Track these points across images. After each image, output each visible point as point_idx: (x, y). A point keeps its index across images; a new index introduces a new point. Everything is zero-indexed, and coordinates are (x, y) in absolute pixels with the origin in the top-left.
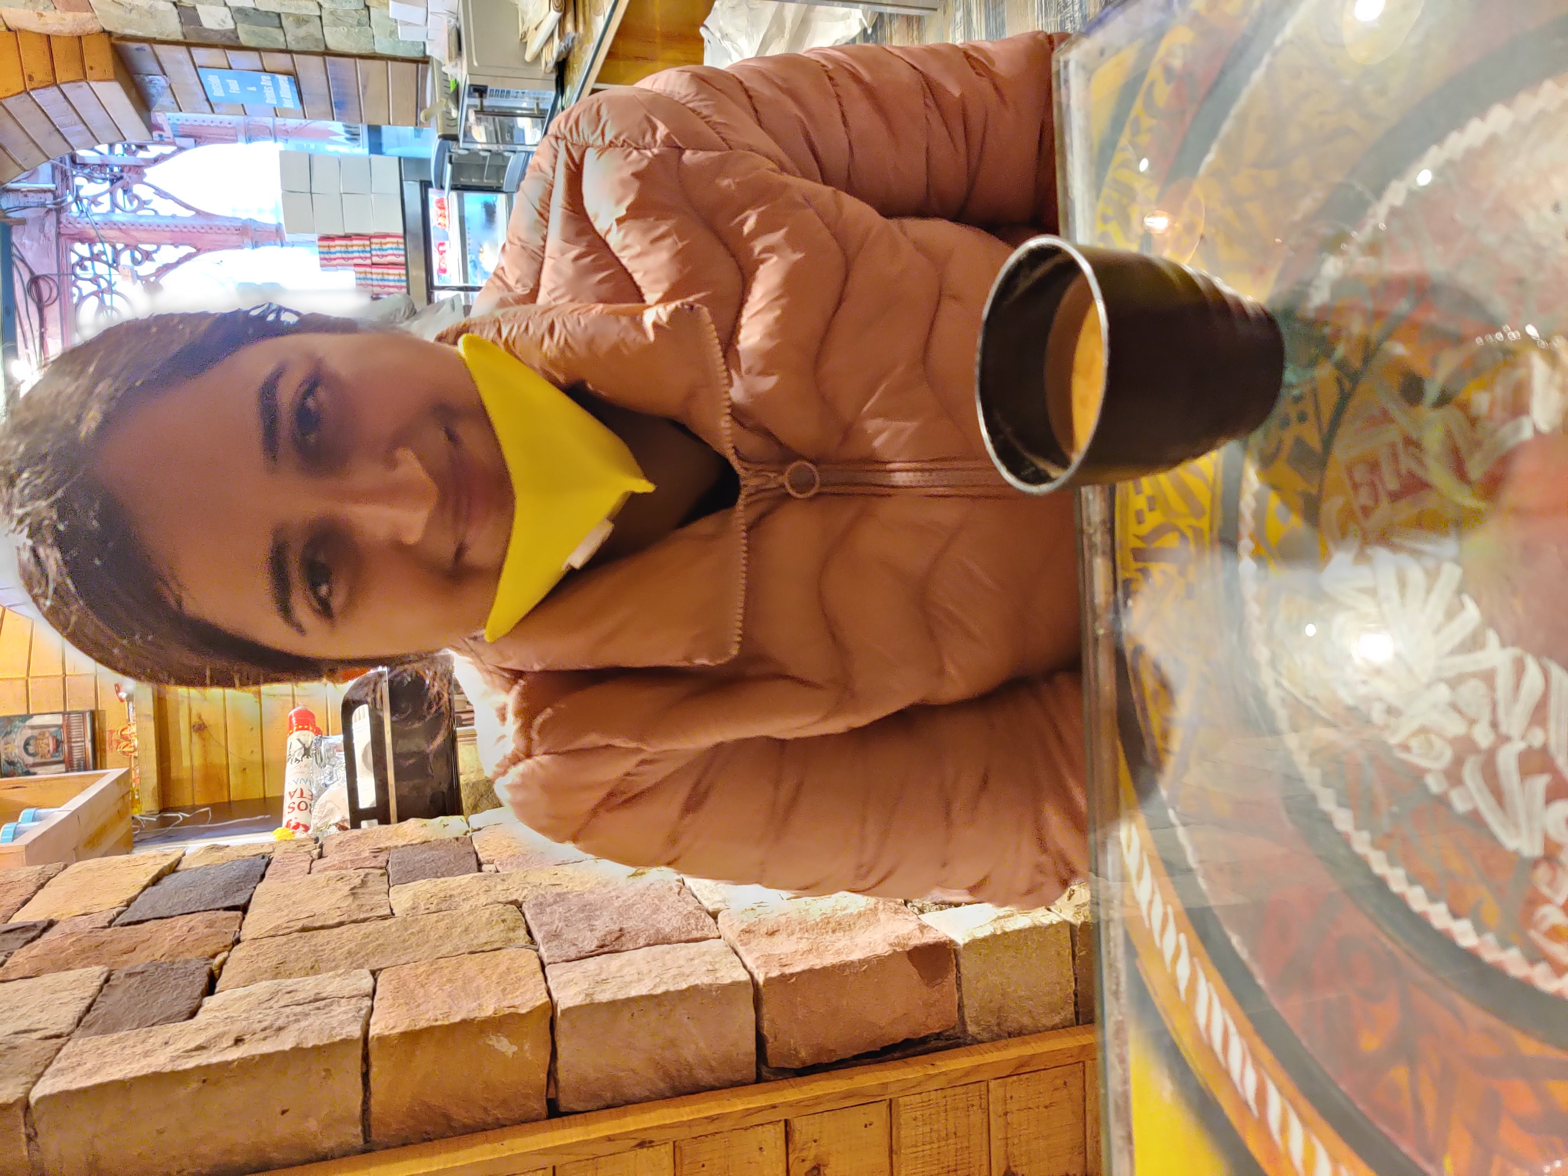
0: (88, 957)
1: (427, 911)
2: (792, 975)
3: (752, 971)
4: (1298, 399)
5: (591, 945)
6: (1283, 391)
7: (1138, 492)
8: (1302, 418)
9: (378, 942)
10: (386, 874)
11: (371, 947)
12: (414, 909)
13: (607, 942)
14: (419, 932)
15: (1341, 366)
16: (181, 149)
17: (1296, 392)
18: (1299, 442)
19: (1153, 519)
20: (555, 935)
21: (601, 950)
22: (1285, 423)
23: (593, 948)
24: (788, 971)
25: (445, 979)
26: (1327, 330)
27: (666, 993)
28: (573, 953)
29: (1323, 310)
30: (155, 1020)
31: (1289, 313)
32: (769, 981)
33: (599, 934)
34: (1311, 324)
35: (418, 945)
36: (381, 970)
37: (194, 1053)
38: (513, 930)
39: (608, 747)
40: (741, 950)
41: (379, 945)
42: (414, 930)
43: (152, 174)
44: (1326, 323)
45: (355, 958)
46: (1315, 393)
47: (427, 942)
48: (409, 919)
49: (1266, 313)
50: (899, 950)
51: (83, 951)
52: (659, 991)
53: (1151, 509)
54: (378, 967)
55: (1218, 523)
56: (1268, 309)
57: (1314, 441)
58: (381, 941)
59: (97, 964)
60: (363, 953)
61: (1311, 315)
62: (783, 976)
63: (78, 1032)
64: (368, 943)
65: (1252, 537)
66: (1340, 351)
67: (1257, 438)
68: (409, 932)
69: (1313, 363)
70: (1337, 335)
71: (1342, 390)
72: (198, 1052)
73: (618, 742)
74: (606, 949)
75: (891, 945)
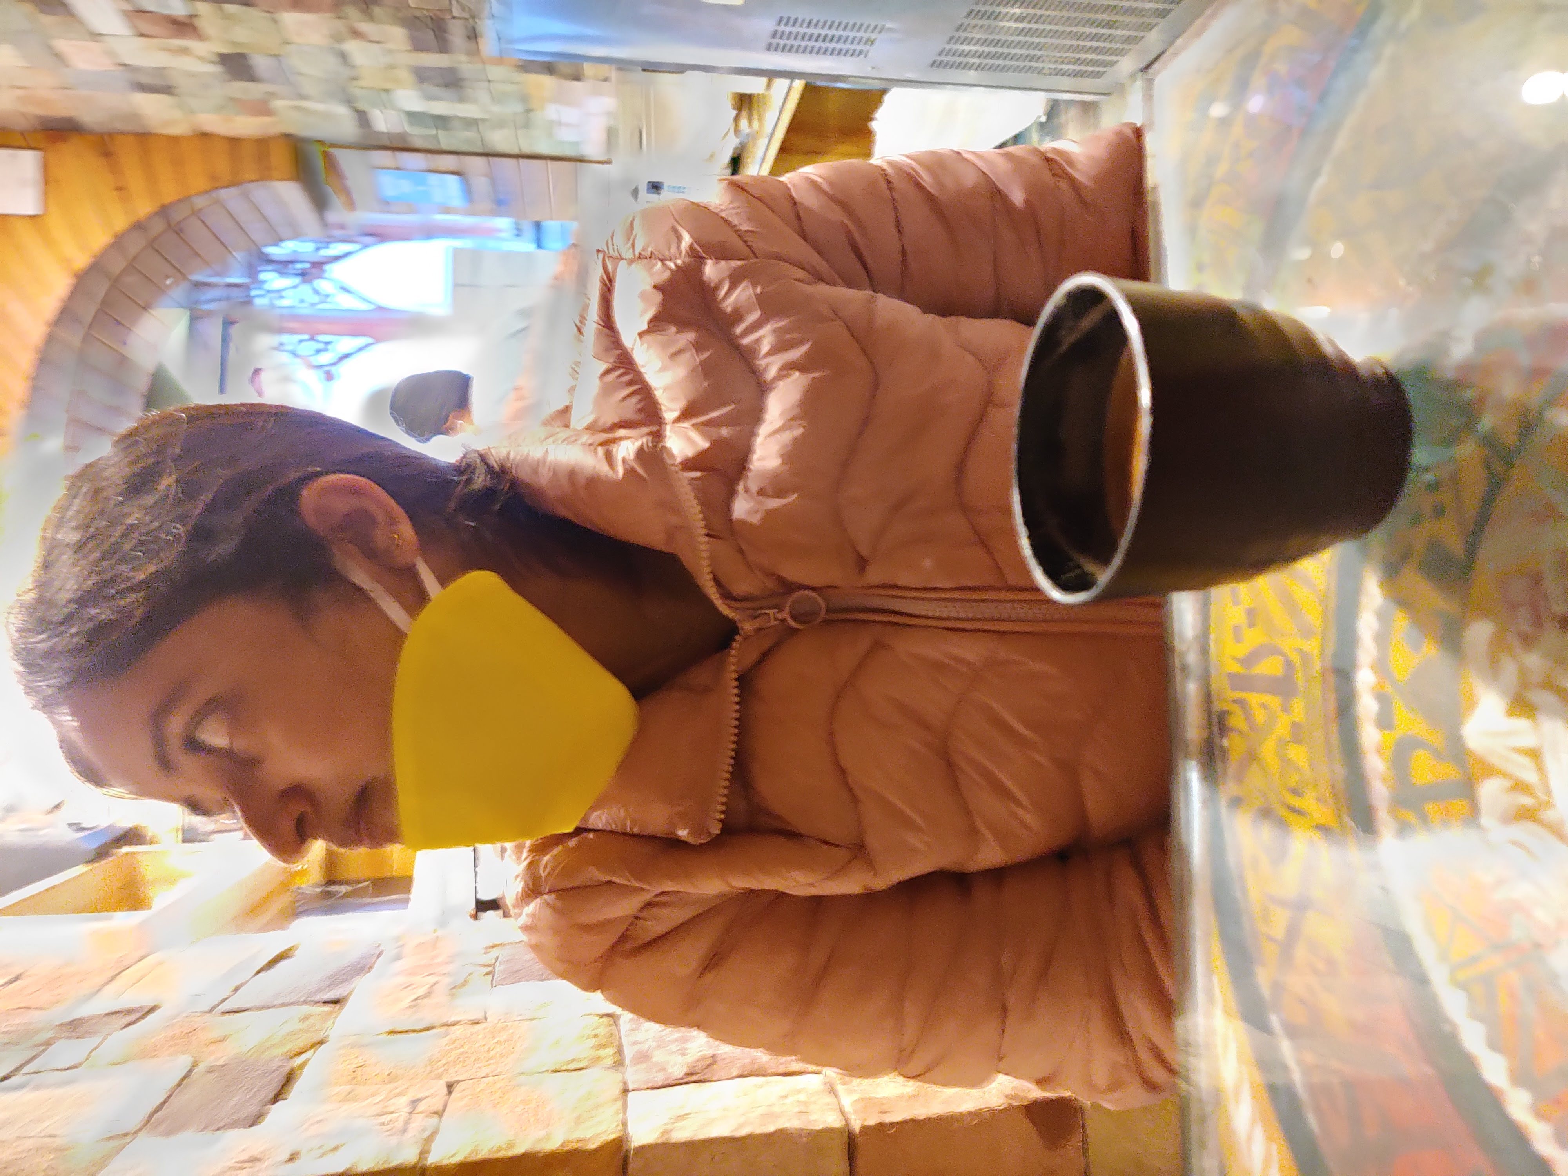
0: (176, 1045)
1: (520, 1018)
2: (892, 1124)
3: (849, 1116)
4: (1434, 487)
5: (678, 1071)
6: (1411, 476)
7: (1236, 603)
8: (1439, 511)
9: (462, 1050)
10: (492, 973)
11: (453, 1055)
12: (507, 1014)
13: (697, 1069)
14: (505, 1041)
15: (1489, 442)
16: (366, 246)
17: (1429, 477)
18: (1434, 544)
19: (1253, 638)
20: (643, 1057)
21: (689, 1079)
22: (1416, 520)
23: (681, 1075)
24: (888, 1119)
25: (519, 1099)
26: (1469, 394)
27: (750, 1137)
28: (660, 1079)
29: (1467, 368)
30: (221, 1124)
31: (1421, 372)
32: (865, 1129)
33: (690, 1058)
34: (1453, 386)
35: (502, 1056)
36: (459, 1082)
37: (247, 1165)
38: (604, 1046)
39: (610, 883)
40: (840, 1089)
41: (462, 1053)
42: (501, 1039)
43: (333, 270)
44: (1468, 386)
45: (435, 1067)
46: (1455, 479)
47: (512, 1053)
48: (500, 1025)
49: (1387, 372)
50: (1015, 1103)
51: (173, 1038)
52: (743, 1132)
53: (1251, 625)
54: (457, 1079)
55: (1330, 649)
56: (1394, 370)
57: (1455, 544)
58: (465, 1048)
59: (184, 1053)
60: (444, 1061)
61: (1450, 375)
62: (881, 1125)
63: (144, 1132)
64: (452, 1050)
65: (1373, 667)
66: (1487, 423)
67: (1378, 536)
68: (496, 1040)
69: (1452, 439)
70: (1481, 400)
71: (1491, 473)
72: (251, 1164)
73: (617, 880)
74: (695, 1078)
75: (1007, 1096)
